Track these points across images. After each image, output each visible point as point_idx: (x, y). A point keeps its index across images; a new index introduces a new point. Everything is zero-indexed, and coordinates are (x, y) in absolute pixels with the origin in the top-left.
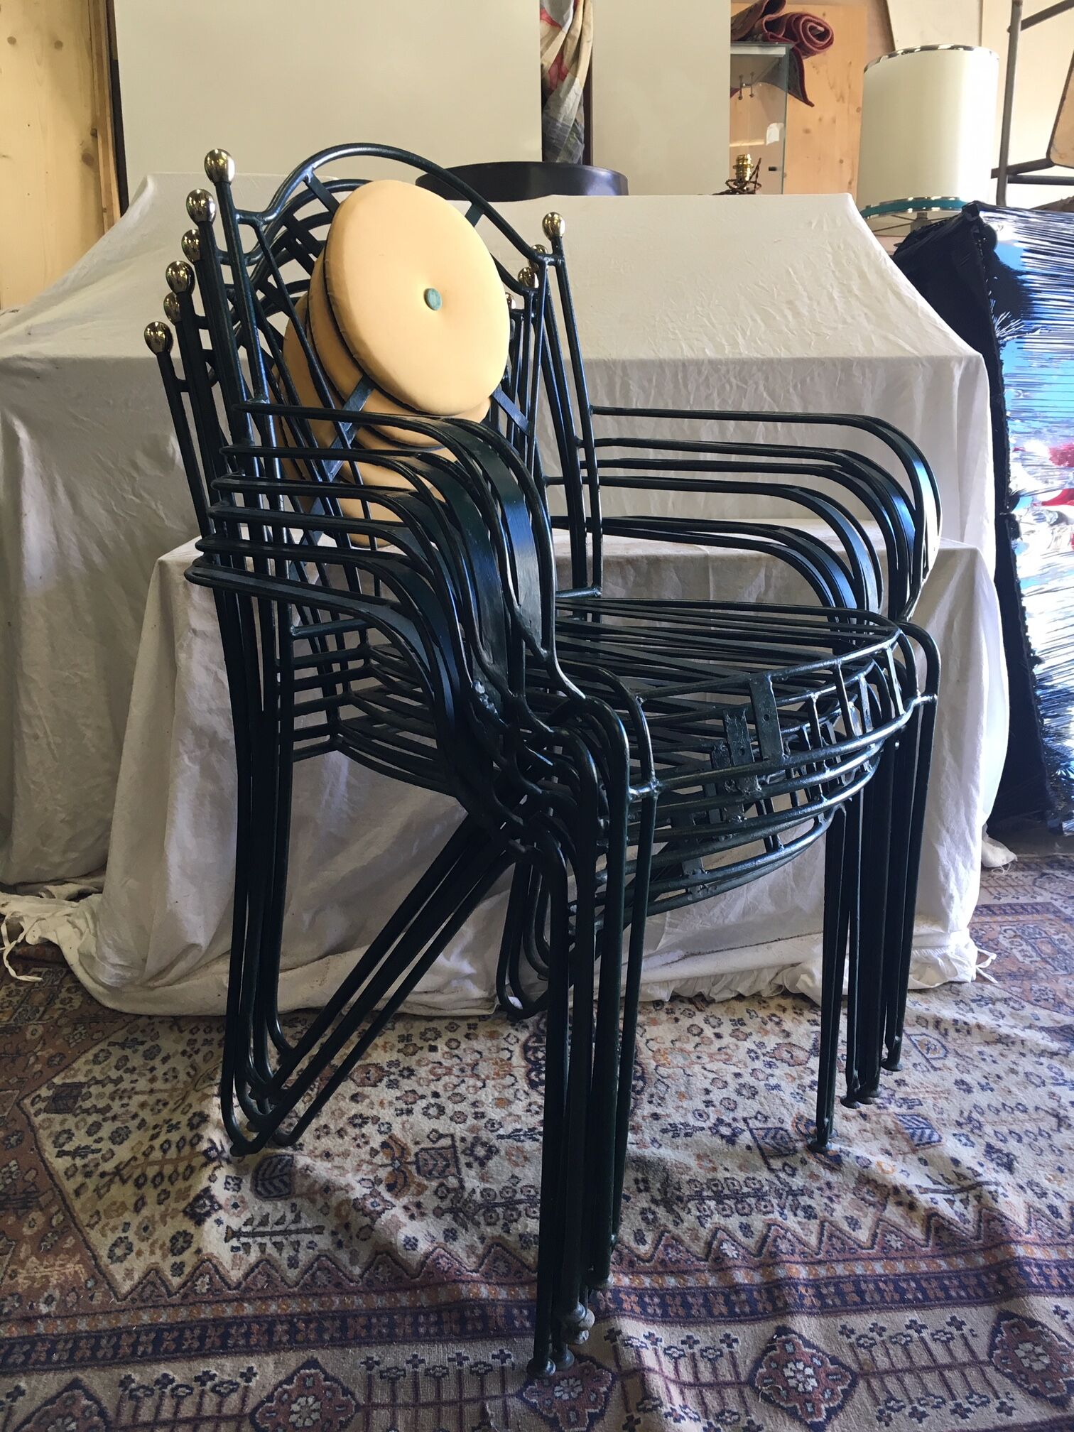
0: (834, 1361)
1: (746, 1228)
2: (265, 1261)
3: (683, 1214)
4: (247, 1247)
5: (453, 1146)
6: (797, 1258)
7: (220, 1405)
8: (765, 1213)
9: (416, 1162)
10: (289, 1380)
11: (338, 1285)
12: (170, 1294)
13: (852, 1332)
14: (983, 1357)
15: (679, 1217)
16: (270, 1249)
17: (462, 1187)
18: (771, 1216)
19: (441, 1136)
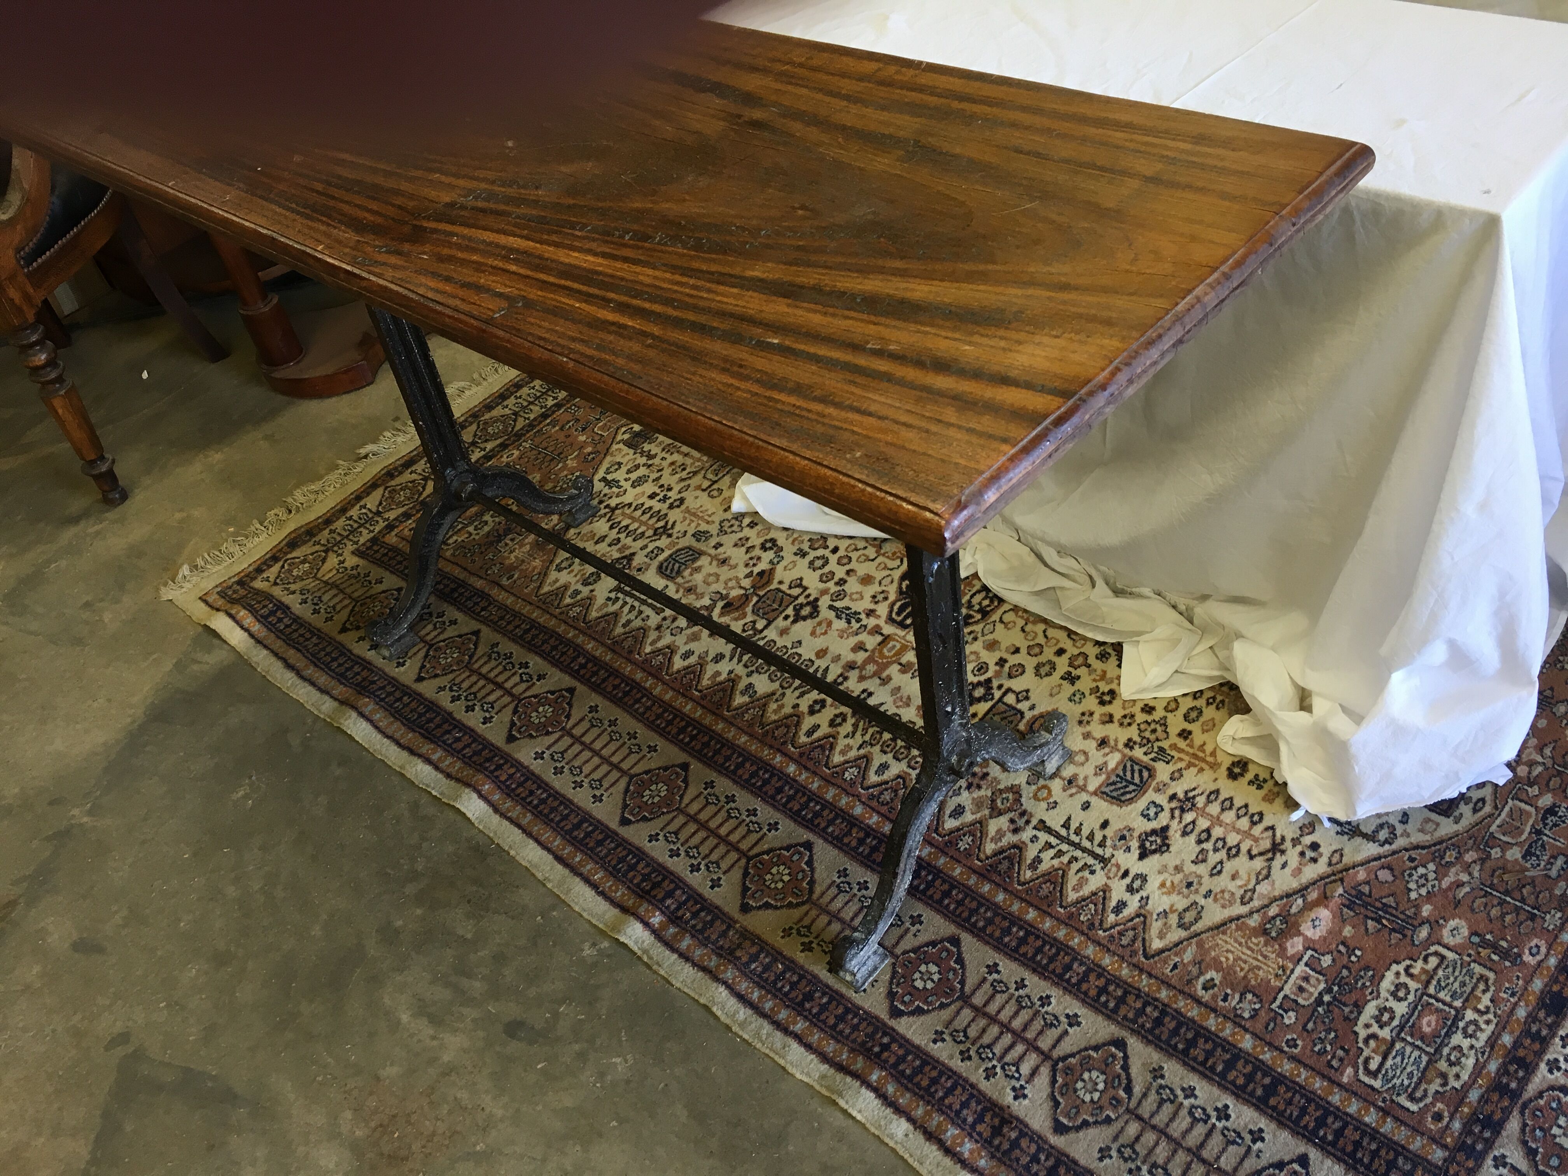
0: (812, 883)
1: (884, 767)
2: (616, 615)
3: (859, 733)
4: (617, 599)
5: (796, 598)
6: (884, 809)
7: (516, 685)
8: (909, 766)
9: (760, 598)
10: (552, 693)
11: (630, 652)
12: (558, 607)
13: (846, 876)
14: (898, 951)
15: (854, 733)
16: (626, 609)
17: (761, 631)
18: (910, 771)
19: (800, 585)
